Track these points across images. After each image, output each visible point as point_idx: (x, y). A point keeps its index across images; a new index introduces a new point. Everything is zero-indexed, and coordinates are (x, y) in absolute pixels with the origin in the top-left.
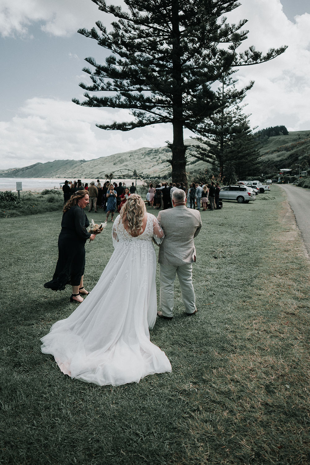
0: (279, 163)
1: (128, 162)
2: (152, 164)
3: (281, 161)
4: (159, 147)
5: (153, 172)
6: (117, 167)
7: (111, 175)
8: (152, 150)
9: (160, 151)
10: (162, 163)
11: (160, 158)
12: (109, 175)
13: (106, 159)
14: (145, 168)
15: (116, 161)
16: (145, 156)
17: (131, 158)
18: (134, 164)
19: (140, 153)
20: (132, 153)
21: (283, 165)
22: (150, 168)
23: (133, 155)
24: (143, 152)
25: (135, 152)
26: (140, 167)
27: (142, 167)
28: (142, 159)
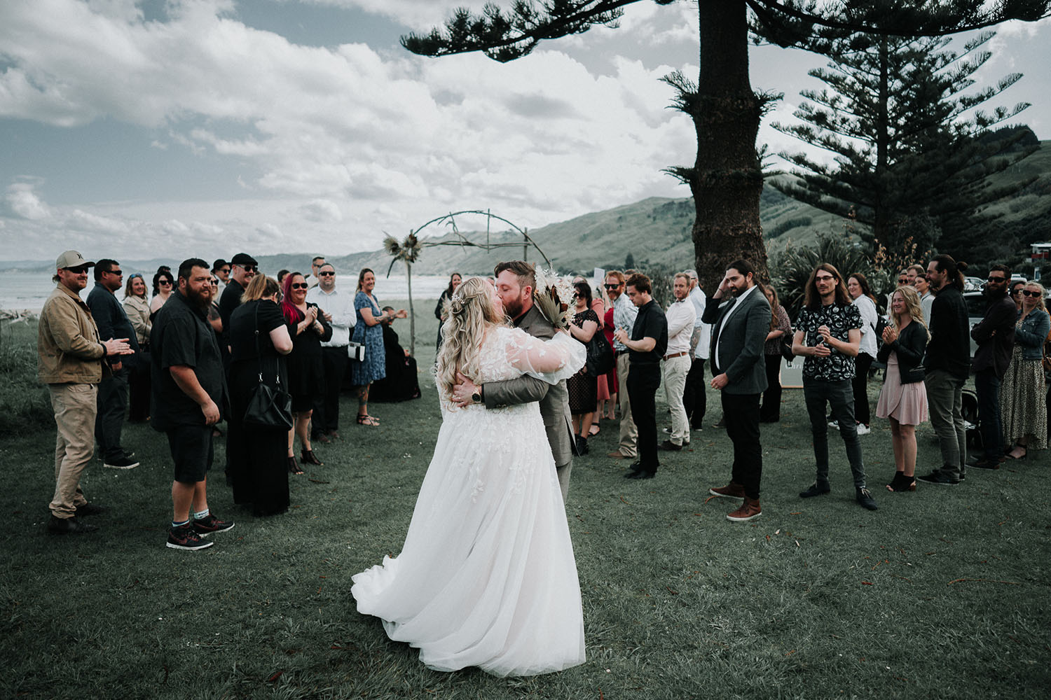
0: (1020, 227)
1: (612, 235)
2: (670, 238)
3: (1025, 221)
5: (674, 258)
6: (589, 247)
8: (673, 203)
12: (401, 240)
14: (654, 250)
15: (586, 233)
16: (655, 219)
17: (621, 226)
18: (627, 238)
19: (643, 211)
20: (623, 211)
21: (1037, 233)
22: (666, 249)
23: (625, 218)
24: (649, 209)
25: (632, 208)
26: (643, 247)
27: (646, 247)
28: (646, 226)
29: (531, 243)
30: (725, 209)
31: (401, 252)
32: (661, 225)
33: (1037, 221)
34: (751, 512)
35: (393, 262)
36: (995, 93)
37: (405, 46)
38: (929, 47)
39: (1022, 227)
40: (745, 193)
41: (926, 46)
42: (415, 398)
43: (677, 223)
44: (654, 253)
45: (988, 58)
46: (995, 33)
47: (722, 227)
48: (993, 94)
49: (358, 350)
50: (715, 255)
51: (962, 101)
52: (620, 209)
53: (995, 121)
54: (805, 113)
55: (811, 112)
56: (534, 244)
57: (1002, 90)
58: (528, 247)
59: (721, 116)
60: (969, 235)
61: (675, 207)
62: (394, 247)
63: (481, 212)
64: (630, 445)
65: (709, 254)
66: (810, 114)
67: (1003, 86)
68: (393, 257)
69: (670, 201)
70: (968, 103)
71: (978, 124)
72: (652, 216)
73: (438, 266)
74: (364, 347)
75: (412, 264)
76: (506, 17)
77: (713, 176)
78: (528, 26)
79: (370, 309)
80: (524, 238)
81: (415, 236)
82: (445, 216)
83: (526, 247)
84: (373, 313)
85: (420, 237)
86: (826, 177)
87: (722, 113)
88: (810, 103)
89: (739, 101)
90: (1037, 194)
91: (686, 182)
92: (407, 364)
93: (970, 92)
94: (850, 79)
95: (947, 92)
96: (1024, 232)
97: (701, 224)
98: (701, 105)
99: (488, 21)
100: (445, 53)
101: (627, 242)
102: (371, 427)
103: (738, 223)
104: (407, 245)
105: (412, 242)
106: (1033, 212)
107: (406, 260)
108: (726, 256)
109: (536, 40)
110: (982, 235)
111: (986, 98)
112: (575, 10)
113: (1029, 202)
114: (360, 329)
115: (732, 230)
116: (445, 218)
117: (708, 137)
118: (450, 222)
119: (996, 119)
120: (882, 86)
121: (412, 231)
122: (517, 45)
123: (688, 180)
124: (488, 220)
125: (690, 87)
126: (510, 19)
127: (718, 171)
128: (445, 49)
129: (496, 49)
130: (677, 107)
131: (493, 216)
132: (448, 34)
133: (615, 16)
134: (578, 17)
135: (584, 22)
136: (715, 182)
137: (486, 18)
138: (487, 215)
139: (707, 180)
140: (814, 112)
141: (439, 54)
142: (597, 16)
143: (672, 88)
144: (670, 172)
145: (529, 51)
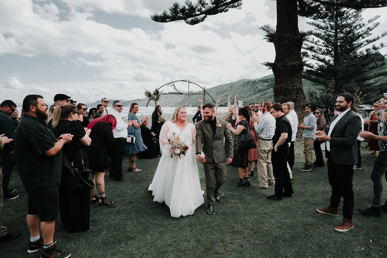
1: (229, 92)
2: (249, 93)
4: (256, 79)
5: (250, 100)
6: (220, 96)
8: (250, 81)
9: (257, 82)
10: (259, 92)
11: (257, 88)
12: (152, 93)
13: (210, 90)
14: (243, 97)
15: (219, 92)
16: (243, 87)
17: (231, 89)
18: (234, 93)
19: (239, 84)
20: (232, 84)
21: (385, 89)
22: (248, 97)
23: (233, 86)
24: (242, 83)
25: (235, 83)
26: (240, 96)
27: (241, 96)
28: (240, 89)
29: (207, 93)
30: (288, 79)
31: (152, 97)
32: (246, 88)
33: (384, 85)
34: (348, 226)
35: (149, 101)
36: (380, 38)
37: (152, 19)
38: (354, 21)
39: (379, 87)
40: (296, 72)
41: (353, 21)
42: (159, 156)
43: (252, 88)
44: (243, 98)
45: (378, 25)
46: (380, 16)
47: (287, 86)
48: (379, 39)
49: (132, 138)
51: (367, 41)
52: (231, 83)
53: (380, 48)
55: (308, 46)
56: (208, 93)
57: (382, 37)
58: (206, 94)
59: (287, 41)
60: (364, 90)
61: (251, 82)
62: (149, 95)
63: (186, 81)
64: (264, 182)
65: (281, 97)
66: (308, 47)
67: (383, 36)
68: (149, 99)
69: (249, 80)
70: (369, 42)
71: (373, 49)
72: (243, 86)
73: (166, 103)
74: (135, 137)
75: (157, 102)
76: (194, 5)
77: (283, 65)
78: (203, 9)
79: (137, 121)
80: (204, 91)
83: (204, 94)
84: (138, 122)
85: (160, 91)
86: (314, 70)
87: (287, 40)
89: (294, 35)
90: (384, 76)
91: (270, 69)
92: (155, 142)
93: (370, 38)
94: (323, 34)
95: (361, 38)
96: (380, 89)
97: (277, 84)
98: (278, 38)
99: (187, 7)
100: (169, 21)
101: (233, 94)
102: (139, 172)
103: (294, 84)
104: (154, 94)
105: (157, 93)
106: (383, 82)
107: (154, 100)
108: (288, 97)
109: (206, 15)
110: (369, 90)
111: (376, 40)
113: (381, 79)
114: (133, 129)
115: (291, 87)
116: (171, 83)
117: (281, 50)
118: (173, 85)
119: (381, 47)
120: (336, 36)
121: (157, 89)
122: (198, 17)
123: (272, 68)
124: (189, 84)
125: (272, 31)
126: (196, 6)
127: (285, 63)
128: (169, 20)
129: (190, 19)
130: (267, 39)
131: (191, 83)
132: (170, 13)
133: (239, 5)
134: (224, 5)
135: (226, 7)
136: (284, 68)
137: (186, 6)
138: (188, 82)
139: (280, 67)
140: (309, 46)
141: (167, 22)
142: (232, 5)
143: (265, 32)
144: (264, 64)
145: (204, 20)
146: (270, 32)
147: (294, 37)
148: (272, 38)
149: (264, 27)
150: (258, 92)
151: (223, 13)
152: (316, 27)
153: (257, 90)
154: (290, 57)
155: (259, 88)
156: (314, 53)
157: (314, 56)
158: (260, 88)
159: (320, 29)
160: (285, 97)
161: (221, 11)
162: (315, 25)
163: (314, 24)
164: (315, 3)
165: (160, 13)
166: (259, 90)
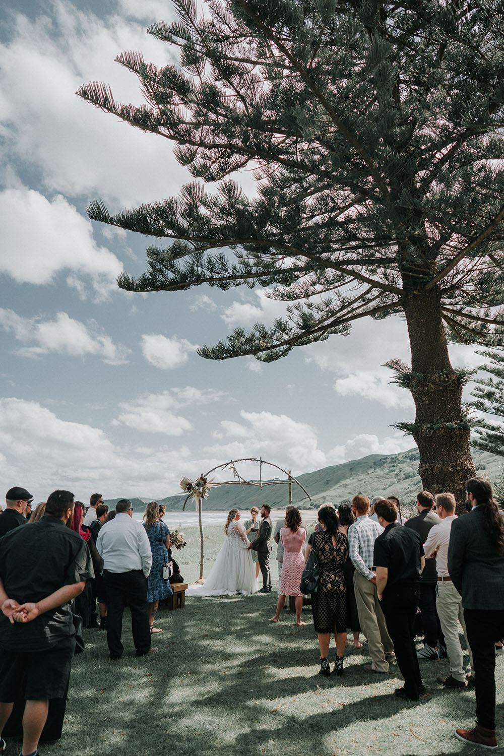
2: (388, 481)
7: (203, 481)
8: (386, 458)
9: (400, 459)
10: (406, 478)
11: (401, 471)
12: (194, 483)
16: (375, 469)
17: (352, 474)
18: (357, 482)
19: (367, 464)
20: (353, 464)
22: (385, 489)
23: (355, 468)
24: (371, 462)
25: (359, 462)
28: (370, 473)
29: (294, 481)
31: (194, 490)
32: (379, 473)
35: (187, 498)
37: (200, 355)
40: (458, 439)
43: (392, 471)
44: (377, 491)
47: (443, 465)
50: (440, 486)
52: (351, 463)
54: (480, 393)
58: (292, 483)
59: (432, 386)
61: (389, 460)
62: (189, 487)
63: (255, 460)
65: (435, 486)
68: (188, 494)
72: (373, 467)
76: (269, 331)
77: (432, 428)
78: (286, 337)
80: (288, 478)
81: (205, 478)
82: (228, 462)
85: (209, 478)
87: (432, 384)
88: (482, 386)
89: (445, 376)
91: (409, 434)
97: (426, 463)
98: (416, 380)
99: (257, 335)
100: (227, 357)
103: (455, 461)
104: (198, 485)
107: (198, 495)
108: (449, 486)
109: (291, 346)
112: (317, 325)
115: (451, 467)
116: (228, 464)
117: (424, 401)
118: (231, 467)
121: (202, 475)
122: (278, 349)
123: (411, 432)
124: (261, 465)
125: (406, 369)
126: (272, 333)
127: (435, 425)
128: (228, 355)
129: (263, 354)
130: (397, 382)
131: (265, 462)
132: (230, 345)
133: (345, 329)
134: (320, 329)
135: (323, 333)
136: (433, 433)
137: (255, 332)
138: (260, 462)
139: (426, 431)
140: (485, 392)
141: (223, 358)
142: (333, 329)
143: (392, 371)
144: (397, 426)
145: (286, 354)
146: (403, 371)
147: (444, 379)
148: (406, 380)
149: (390, 364)
150: (404, 479)
151: (319, 342)
152: (491, 359)
153: (402, 474)
154: (441, 412)
155: (406, 471)
156: (496, 405)
157: (497, 410)
158: (408, 471)
159: (500, 362)
160: (443, 487)
161: (316, 339)
162: (490, 355)
163: (487, 354)
164: (475, 322)
165: (212, 345)
166: (407, 475)
